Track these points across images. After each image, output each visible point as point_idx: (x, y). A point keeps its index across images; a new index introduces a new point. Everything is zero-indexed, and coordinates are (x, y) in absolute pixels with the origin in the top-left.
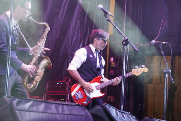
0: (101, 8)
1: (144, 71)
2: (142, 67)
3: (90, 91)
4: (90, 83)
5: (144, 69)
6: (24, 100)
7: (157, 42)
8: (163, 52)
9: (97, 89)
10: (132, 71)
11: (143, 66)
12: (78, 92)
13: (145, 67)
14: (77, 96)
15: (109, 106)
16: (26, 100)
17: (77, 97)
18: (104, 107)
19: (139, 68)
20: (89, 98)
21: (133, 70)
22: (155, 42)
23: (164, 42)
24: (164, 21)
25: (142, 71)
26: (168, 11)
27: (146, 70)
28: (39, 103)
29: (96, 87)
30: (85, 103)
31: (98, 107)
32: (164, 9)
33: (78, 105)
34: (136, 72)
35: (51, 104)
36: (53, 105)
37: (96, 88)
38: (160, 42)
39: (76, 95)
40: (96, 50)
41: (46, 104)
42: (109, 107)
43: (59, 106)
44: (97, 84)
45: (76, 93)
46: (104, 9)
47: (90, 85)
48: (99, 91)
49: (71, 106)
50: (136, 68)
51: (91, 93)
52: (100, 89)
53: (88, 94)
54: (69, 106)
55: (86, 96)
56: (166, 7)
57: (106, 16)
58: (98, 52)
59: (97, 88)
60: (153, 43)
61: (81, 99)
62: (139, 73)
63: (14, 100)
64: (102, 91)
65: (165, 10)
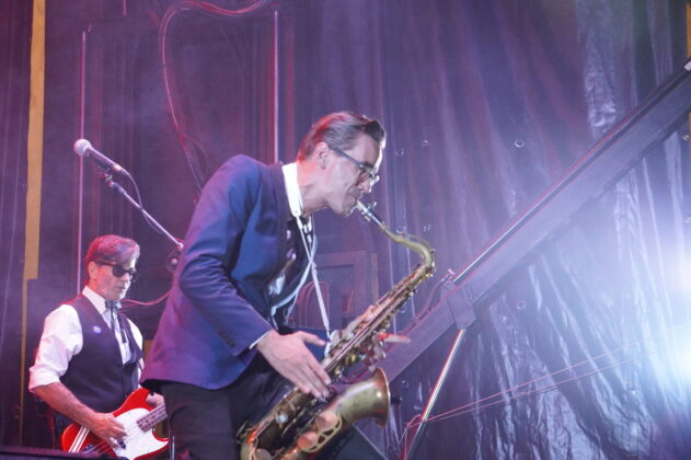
9: (145, 429)
29: (138, 422)
37: (140, 426)
40: (110, 305)
44: (141, 413)
48: (150, 433)
52: (153, 427)
53: (120, 453)
55: (113, 455)
57: (107, 175)
58: (116, 308)
59: (144, 424)
64: (158, 436)
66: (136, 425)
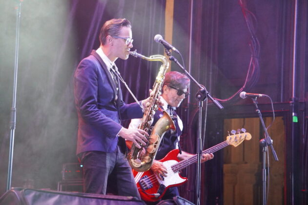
0: (160, 40)
1: (245, 138)
2: (242, 132)
3: (163, 175)
4: (163, 161)
5: (246, 136)
6: (45, 194)
7: (248, 94)
8: (259, 111)
9: (175, 171)
10: (226, 140)
11: (243, 130)
12: (144, 178)
13: (246, 132)
14: (144, 183)
15: (183, 200)
16: (48, 194)
17: (144, 186)
18: (175, 201)
19: (237, 133)
20: (163, 186)
21: (228, 138)
22: (246, 95)
23: (261, 95)
24: (254, 61)
25: (243, 138)
26: (259, 45)
27: (249, 137)
28: (69, 197)
29: (172, 167)
30: (157, 196)
31: (166, 203)
32: (253, 41)
33: (133, 200)
34: (233, 140)
35: (90, 199)
36: (92, 201)
37: (173, 169)
38: (255, 94)
39: (142, 182)
40: (170, 107)
41: (82, 199)
42: (184, 202)
43: (103, 203)
44: (174, 162)
45: (141, 179)
46: (164, 41)
47: (162, 165)
48: (177, 174)
49: (123, 202)
50: (233, 135)
51: (165, 178)
52: (180, 171)
53: (161, 182)
54: (119, 202)
55: (157, 183)
56: (257, 39)
57: (169, 53)
58: (173, 109)
59: (175, 169)
60: (243, 95)
61: (150, 188)
62: (238, 142)
63: (29, 194)
64: (182, 176)
65: (255, 43)
66: (171, 169)
